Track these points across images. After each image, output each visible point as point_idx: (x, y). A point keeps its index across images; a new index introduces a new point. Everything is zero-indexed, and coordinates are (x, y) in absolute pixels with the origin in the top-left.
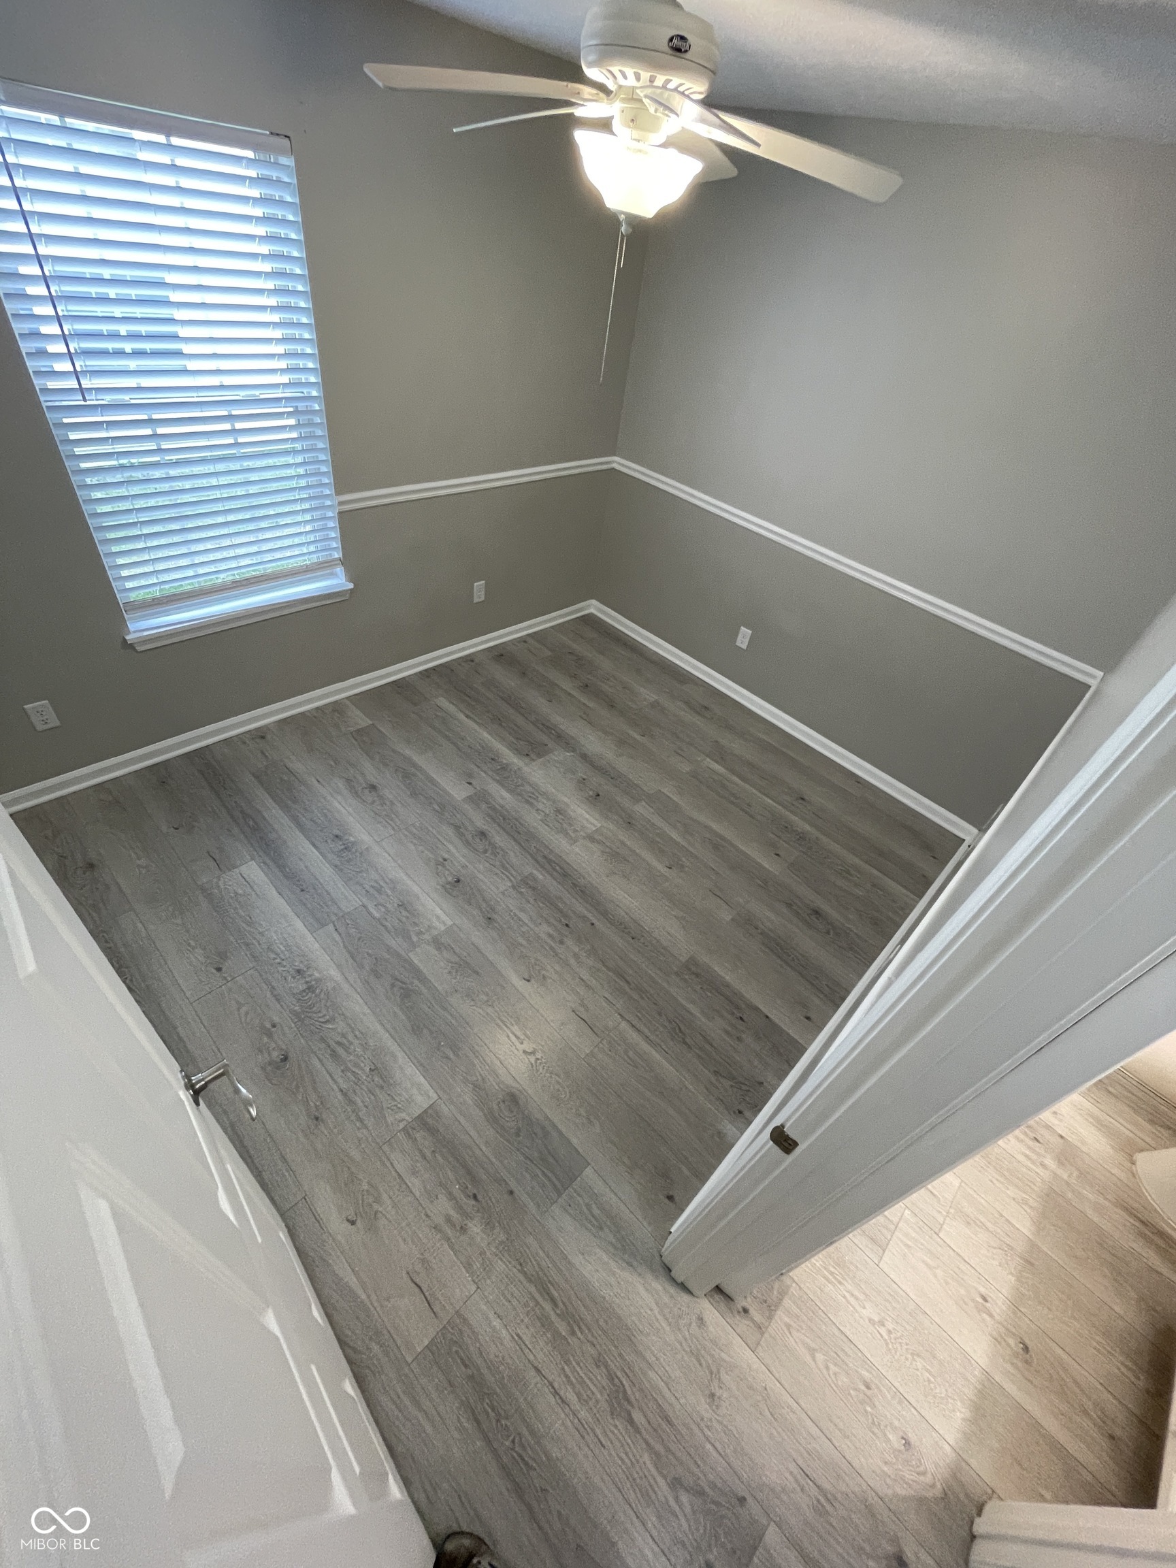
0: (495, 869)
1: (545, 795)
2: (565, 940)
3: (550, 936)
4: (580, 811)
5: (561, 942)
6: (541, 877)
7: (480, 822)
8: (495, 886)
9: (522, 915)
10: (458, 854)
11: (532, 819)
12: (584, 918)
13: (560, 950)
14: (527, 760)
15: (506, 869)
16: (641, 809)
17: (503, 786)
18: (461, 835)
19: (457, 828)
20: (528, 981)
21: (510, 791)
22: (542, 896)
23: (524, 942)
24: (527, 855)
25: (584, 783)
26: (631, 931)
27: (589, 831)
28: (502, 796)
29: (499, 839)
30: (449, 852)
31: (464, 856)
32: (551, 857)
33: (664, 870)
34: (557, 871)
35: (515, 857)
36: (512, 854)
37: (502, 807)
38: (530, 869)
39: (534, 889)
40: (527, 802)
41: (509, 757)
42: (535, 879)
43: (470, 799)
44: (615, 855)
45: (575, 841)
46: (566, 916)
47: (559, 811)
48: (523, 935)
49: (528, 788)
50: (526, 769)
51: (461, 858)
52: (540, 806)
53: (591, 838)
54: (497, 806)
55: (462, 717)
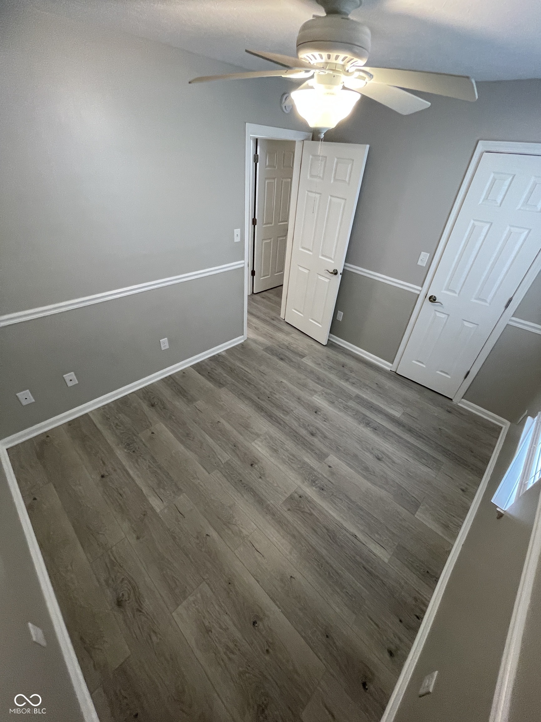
0: (302, 418)
1: (284, 462)
2: (269, 393)
3: (275, 394)
4: (264, 452)
5: (271, 392)
6: (281, 415)
7: (316, 441)
8: (300, 411)
9: (287, 401)
10: (319, 423)
11: (290, 445)
12: (262, 400)
13: (271, 390)
14: (301, 492)
15: (297, 417)
16: (225, 456)
17: (311, 467)
18: (322, 433)
19: (325, 437)
20: (281, 382)
21: (305, 463)
22: (279, 407)
23: (284, 392)
24: (290, 425)
25: (260, 473)
26: (242, 396)
27: (259, 439)
28: (309, 460)
29: (303, 432)
30: (325, 425)
31: (318, 423)
32: (278, 425)
33: (222, 421)
34: (274, 418)
35: (295, 424)
36: (296, 425)
37: (307, 452)
38: (287, 418)
39: (284, 410)
40: (293, 456)
41: (310, 492)
42: (283, 414)
43: (326, 456)
44: (246, 427)
45: (266, 433)
46: (269, 400)
47: (276, 451)
48: (285, 394)
49: (294, 466)
50: (299, 482)
51: (318, 422)
52: (286, 454)
53: (258, 435)
54: (310, 452)
55: (360, 536)
